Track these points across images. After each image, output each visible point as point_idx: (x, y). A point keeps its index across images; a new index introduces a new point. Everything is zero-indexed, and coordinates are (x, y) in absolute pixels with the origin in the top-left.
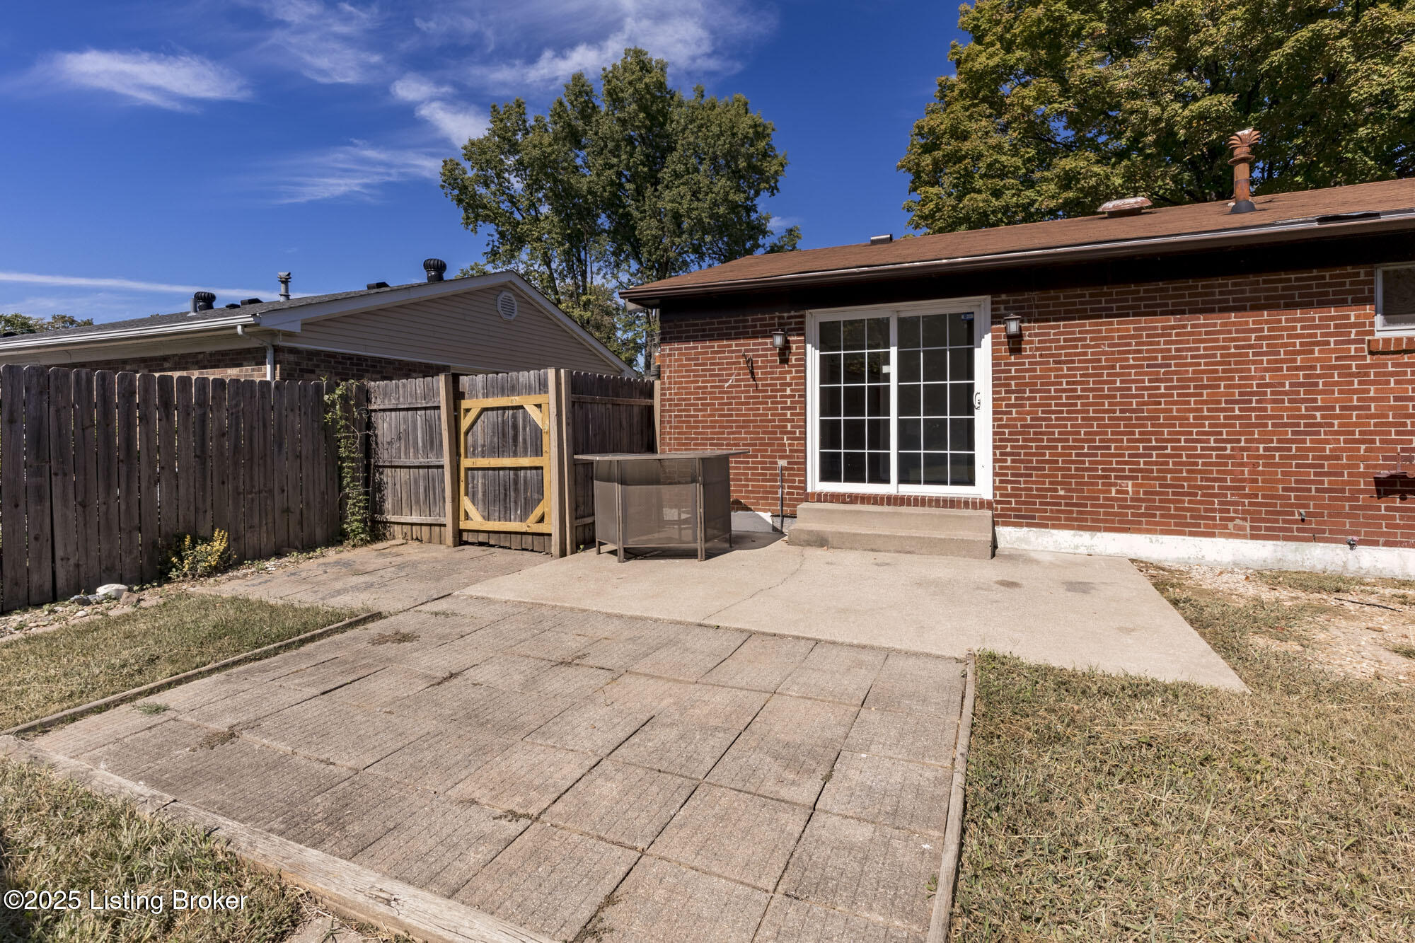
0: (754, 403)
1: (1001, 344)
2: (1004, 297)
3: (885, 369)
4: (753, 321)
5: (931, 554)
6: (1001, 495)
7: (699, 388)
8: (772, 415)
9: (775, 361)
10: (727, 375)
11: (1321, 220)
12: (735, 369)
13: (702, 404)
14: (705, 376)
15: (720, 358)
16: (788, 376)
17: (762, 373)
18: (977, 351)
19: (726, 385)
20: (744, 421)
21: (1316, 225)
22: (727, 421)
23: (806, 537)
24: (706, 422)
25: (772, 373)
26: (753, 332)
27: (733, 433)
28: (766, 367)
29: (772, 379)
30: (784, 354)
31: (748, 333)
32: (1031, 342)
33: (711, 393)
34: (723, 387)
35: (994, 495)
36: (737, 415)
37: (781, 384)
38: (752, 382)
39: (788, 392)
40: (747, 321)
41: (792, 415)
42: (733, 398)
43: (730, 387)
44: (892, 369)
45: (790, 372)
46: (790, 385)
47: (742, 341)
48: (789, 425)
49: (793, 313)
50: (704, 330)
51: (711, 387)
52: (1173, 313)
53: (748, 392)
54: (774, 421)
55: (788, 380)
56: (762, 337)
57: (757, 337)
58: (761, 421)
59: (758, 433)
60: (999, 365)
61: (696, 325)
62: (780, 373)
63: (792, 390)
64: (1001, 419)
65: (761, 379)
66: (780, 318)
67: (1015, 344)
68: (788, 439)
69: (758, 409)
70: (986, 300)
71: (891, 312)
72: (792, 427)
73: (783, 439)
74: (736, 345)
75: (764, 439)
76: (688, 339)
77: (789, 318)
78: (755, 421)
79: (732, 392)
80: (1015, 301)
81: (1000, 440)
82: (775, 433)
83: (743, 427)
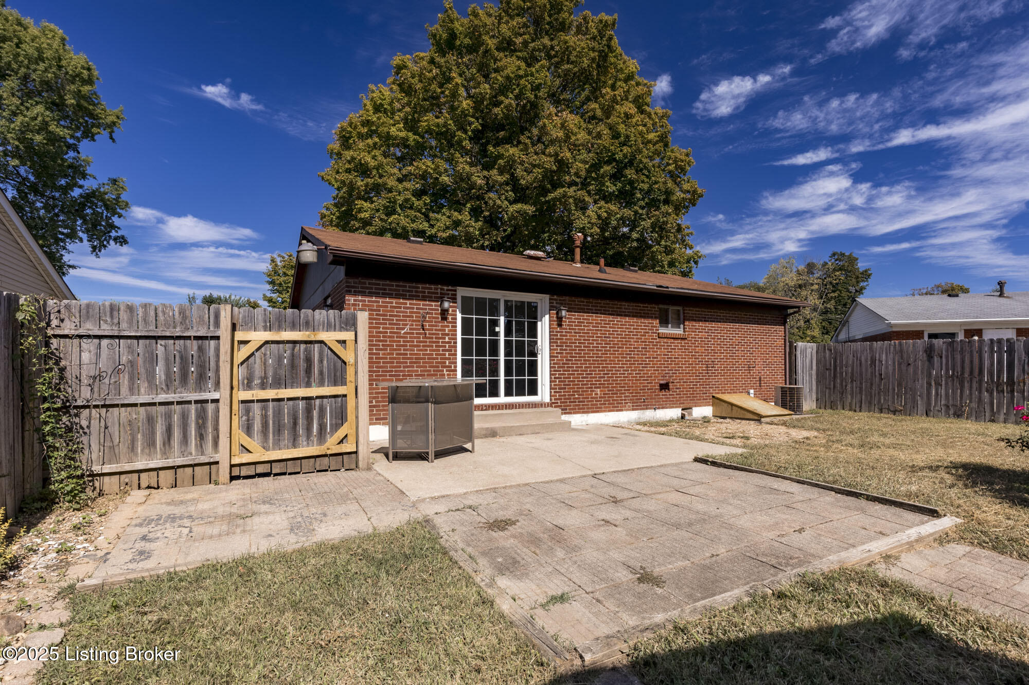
0: (423, 346)
1: (554, 321)
2: (555, 297)
3: (497, 329)
4: (423, 288)
5: (547, 432)
6: (555, 399)
7: (380, 332)
8: (436, 354)
9: (438, 318)
10: (403, 325)
11: (657, 286)
12: (409, 321)
13: (383, 345)
14: (386, 324)
15: (397, 312)
16: (447, 329)
17: (429, 326)
18: (539, 324)
19: (403, 332)
20: (416, 359)
21: (655, 288)
22: (403, 358)
23: (484, 432)
24: (386, 359)
25: (436, 326)
26: (423, 297)
27: (408, 367)
28: (432, 322)
29: (436, 330)
30: (444, 314)
31: (419, 296)
32: (566, 322)
33: (390, 337)
34: (400, 333)
35: (551, 400)
36: (411, 354)
37: (442, 334)
38: (422, 331)
39: (447, 340)
40: (419, 288)
41: (449, 355)
42: (408, 342)
43: (405, 333)
44: (501, 329)
45: (448, 326)
46: (448, 335)
47: (414, 302)
48: (447, 362)
49: (450, 288)
50: (385, 289)
51: (390, 332)
52: (611, 315)
53: (419, 338)
54: (437, 359)
55: (447, 332)
56: (429, 301)
57: (426, 300)
58: (428, 359)
59: (426, 367)
60: (553, 332)
61: (379, 284)
62: (442, 326)
63: (449, 338)
64: (554, 360)
65: (428, 330)
66: (441, 289)
67: (560, 320)
68: (447, 371)
69: (426, 350)
70: (546, 297)
71: (502, 296)
72: (449, 363)
73: (443, 371)
74: (410, 304)
75: (430, 371)
76: (371, 294)
77: (447, 290)
78: (425, 359)
79: (407, 337)
80: (560, 300)
81: (554, 371)
82: (438, 367)
83: (415, 363)
